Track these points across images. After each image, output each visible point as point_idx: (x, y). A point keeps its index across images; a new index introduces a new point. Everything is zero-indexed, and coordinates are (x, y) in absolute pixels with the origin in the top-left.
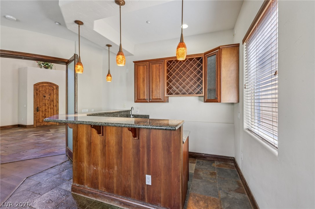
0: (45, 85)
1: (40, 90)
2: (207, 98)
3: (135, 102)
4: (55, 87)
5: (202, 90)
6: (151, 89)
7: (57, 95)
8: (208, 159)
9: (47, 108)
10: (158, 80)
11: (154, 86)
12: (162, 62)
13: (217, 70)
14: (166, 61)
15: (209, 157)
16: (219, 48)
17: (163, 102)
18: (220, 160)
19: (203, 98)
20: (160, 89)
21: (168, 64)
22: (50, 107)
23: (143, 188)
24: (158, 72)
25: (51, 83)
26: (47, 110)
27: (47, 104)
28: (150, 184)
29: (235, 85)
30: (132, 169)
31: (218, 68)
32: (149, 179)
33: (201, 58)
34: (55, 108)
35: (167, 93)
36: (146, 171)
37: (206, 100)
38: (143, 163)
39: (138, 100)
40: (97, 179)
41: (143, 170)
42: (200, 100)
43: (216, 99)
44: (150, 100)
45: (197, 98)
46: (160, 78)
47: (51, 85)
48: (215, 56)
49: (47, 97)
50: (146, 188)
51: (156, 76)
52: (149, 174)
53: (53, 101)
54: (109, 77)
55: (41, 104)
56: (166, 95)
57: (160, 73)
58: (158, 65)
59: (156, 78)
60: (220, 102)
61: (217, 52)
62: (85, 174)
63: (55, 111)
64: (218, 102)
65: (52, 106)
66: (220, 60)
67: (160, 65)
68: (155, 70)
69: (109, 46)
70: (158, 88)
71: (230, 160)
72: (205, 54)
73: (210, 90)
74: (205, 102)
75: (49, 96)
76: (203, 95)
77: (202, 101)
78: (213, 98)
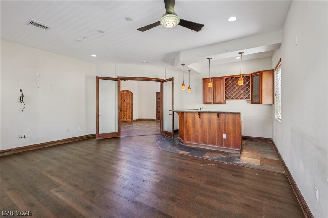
0: (125, 92)
1: (122, 96)
2: (253, 101)
3: (203, 104)
4: (130, 94)
5: (249, 96)
6: (214, 96)
7: (132, 99)
8: (254, 140)
9: (126, 109)
10: (219, 90)
11: (216, 94)
12: (222, 79)
13: (260, 85)
14: (225, 78)
15: (254, 138)
16: (261, 72)
17: (223, 104)
18: (262, 140)
19: (250, 101)
20: (220, 96)
21: (226, 80)
22: (127, 108)
23: (222, 140)
24: (219, 85)
25: (128, 91)
26: (126, 111)
27: (126, 106)
28: (226, 138)
29: (271, 94)
30: (217, 132)
31: (260, 83)
32: (225, 136)
33: (249, 76)
34: (131, 109)
35: (226, 98)
36: (223, 133)
37: (252, 102)
38: (222, 129)
39: (205, 103)
40: (198, 138)
41: (222, 132)
42: (248, 102)
43: (259, 102)
44: (214, 103)
45: (246, 101)
46: (220, 89)
47: (128, 92)
48: (259, 76)
49: (126, 101)
50: (223, 140)
51: (218, 87)
52: (225, 134)
53: (129, 104)
54: (189, 89)
55: (122, 106)
56: (225, 100)
57: (220, 85)
58: (219, 81)
59: (218, 89)
60: (261, 103)
61: (259, 74)
62: (191, 136)
63: (130, 111)
64: (260, 103)
65: (129, 108)
66: (261, 79)
67: (220, 81)
68: (217, 84)
69: (189, 71)
70: (220, 95)
71: (269, 140)
72: (252, 74)
73: (255, 96)
74: (251, 104)
75: (127, 101)
76: (251, 99)
77: (250, 103)
78: (257, 101)
